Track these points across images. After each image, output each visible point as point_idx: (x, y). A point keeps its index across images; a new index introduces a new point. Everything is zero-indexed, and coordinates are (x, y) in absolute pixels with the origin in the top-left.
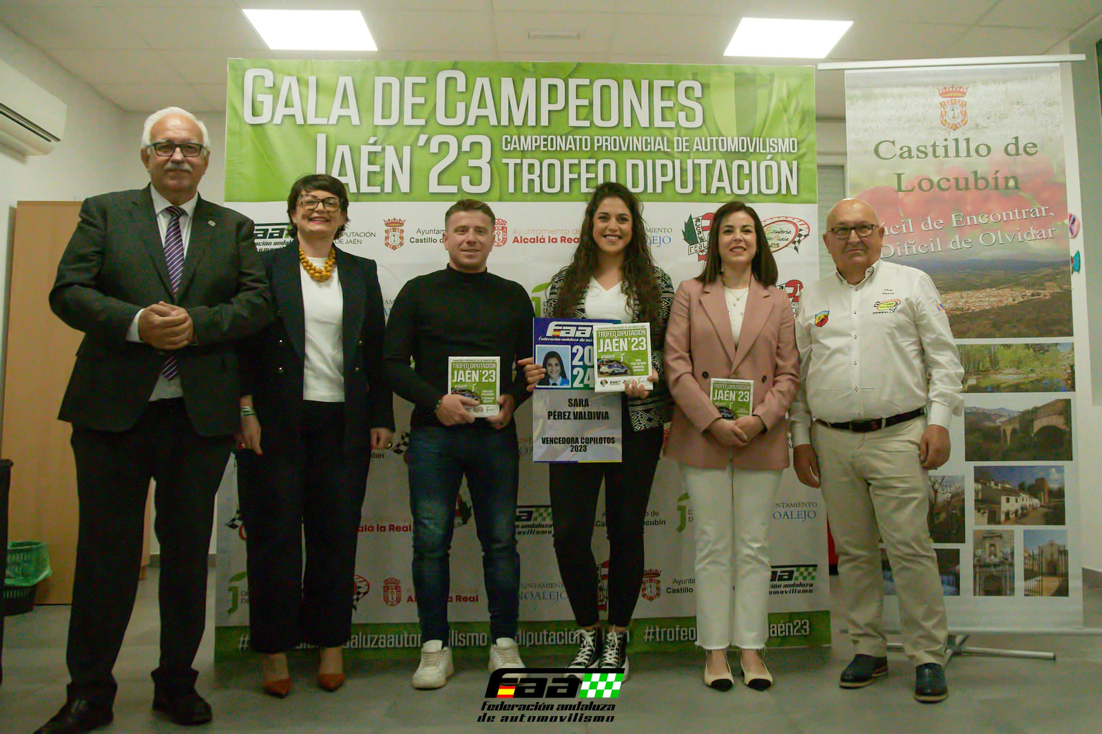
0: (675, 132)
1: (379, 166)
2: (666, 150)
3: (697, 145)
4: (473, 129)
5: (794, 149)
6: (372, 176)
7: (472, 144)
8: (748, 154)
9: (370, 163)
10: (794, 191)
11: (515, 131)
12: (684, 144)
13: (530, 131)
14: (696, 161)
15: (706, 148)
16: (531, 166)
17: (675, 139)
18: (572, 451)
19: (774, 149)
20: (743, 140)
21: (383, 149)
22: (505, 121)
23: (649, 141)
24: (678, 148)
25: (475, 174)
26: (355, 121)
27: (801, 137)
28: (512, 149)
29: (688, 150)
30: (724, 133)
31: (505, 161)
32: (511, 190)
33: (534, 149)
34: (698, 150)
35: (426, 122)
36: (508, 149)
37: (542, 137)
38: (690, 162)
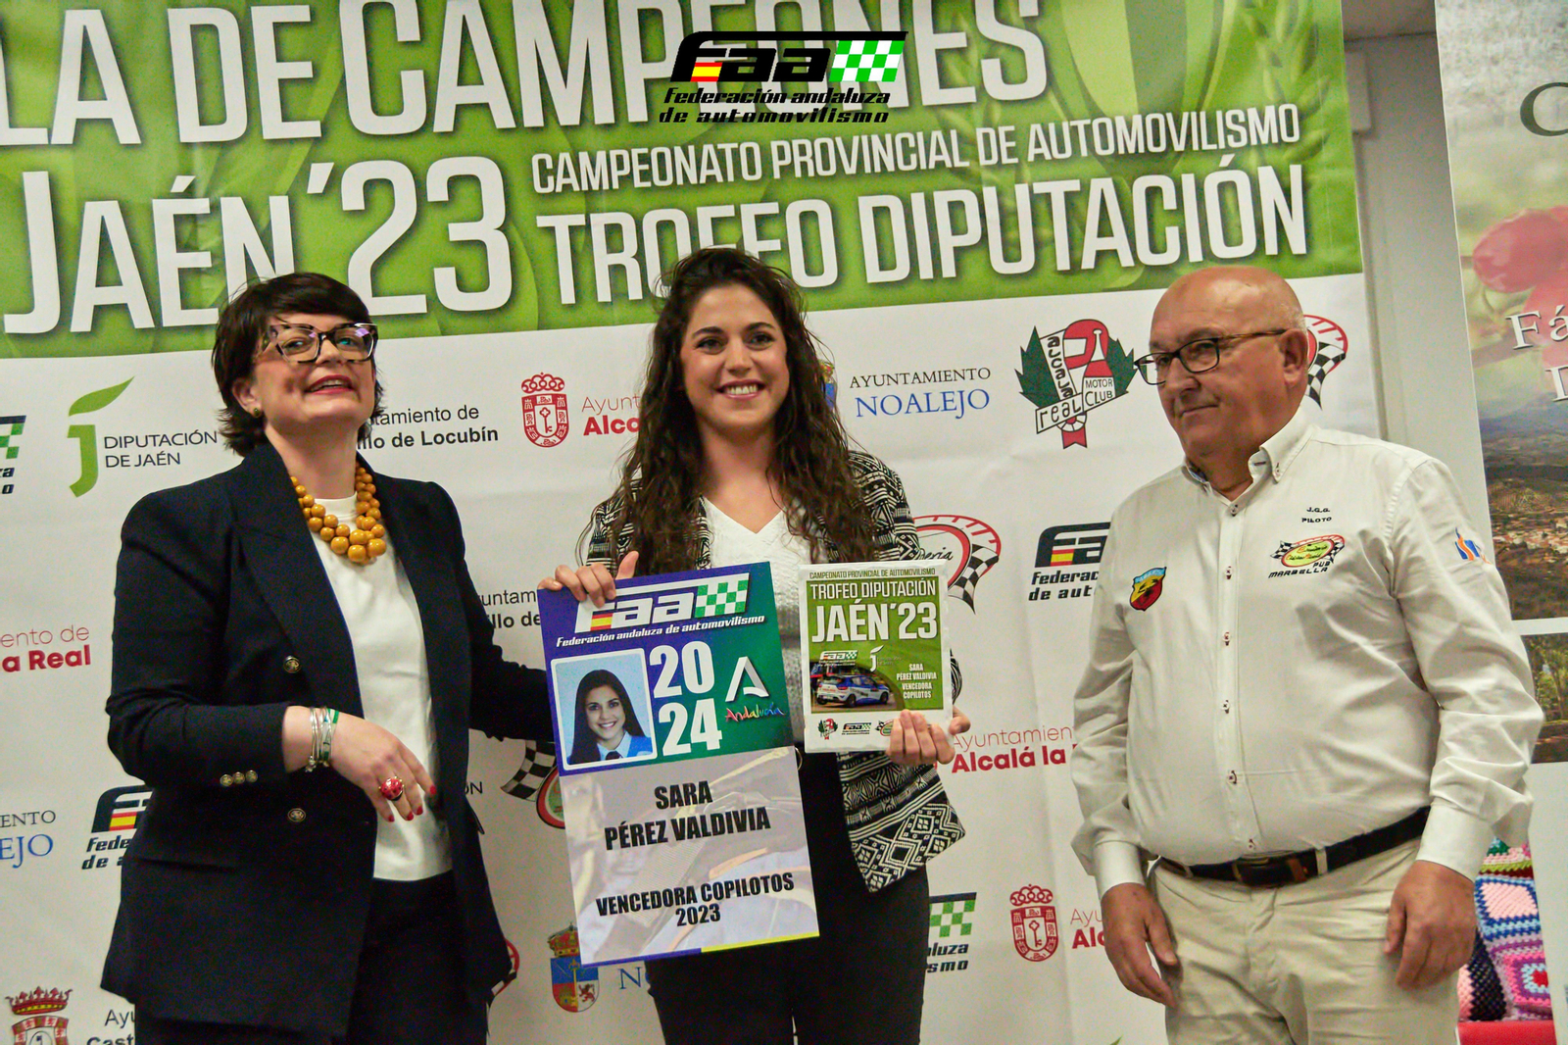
0: (978, 114)
1: (208, 255)
2: (958, 164)
3: (1038, 145)
4: (452, 142)
5: (1290, 134)
6: (192, 283)
7: (453, 182)
8: (1171, 156)
9: (183, 246)
10: (1298, 245)
11: (560, 139)
12: (1004, 145)
13: (602, 137)
14: (1040, 188)
15: (1061, 150)
16: (613, 231)
17: (980, 132)
18: (680, 924)
19: (1238, 138)
20: (1155, 122)
21: (215, 208)
22: (533, 117)
23: (912, 144)
24: (988, 156)
25: (469, 258)
26: (128, 133)
27: (1306, 99)
28: (559, 189)
29: (1015, 160)
30: (1105, 110)
31: (543, 221)
32: (568, 296)
33: (616, 185)
34: (1039, 157)
35: (324, 128)
36: (550, 189)
37: (635, 152)
38: (1022, 192)
